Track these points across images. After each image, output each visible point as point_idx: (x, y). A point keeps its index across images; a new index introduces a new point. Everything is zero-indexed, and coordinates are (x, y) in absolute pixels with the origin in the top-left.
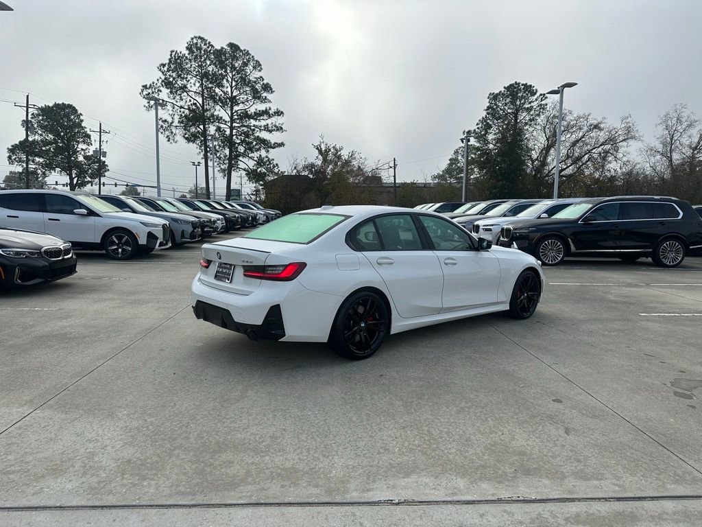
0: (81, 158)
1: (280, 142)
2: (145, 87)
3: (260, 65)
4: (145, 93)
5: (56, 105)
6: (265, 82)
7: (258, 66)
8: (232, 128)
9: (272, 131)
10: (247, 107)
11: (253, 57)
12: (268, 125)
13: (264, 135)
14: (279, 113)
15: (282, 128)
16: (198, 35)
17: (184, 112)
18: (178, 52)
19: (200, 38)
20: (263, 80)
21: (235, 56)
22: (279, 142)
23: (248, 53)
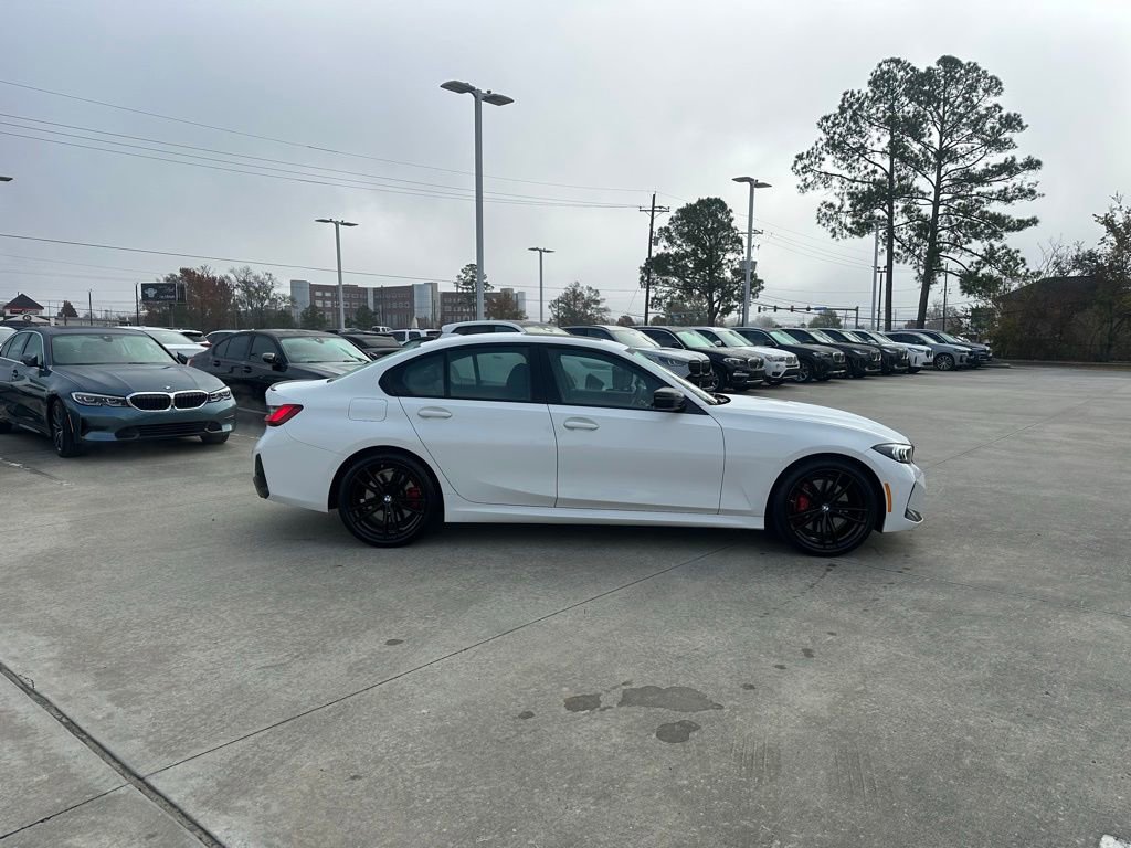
0: (728, 274)
1: (1030, 217)
2: (800, 157)
3: (998, 83)
4: (799, 166)
5: (701, 202)
6: (1004, 113)
7: (995, 85)
8: (936, 204)
9: (1012, 199)
10: (968, 163)
11: (984, 72)
12: (1006, 189)
13: (996, 208)
14: (1032, 164)
15: (1032, 192)
16: (888, 57)
17: (857, 188)
18: (856, 92)
19: (892, 60)
20: (1001, 109)
21: (953, 78)
22: (1026, 217)
23: (976, 68)
